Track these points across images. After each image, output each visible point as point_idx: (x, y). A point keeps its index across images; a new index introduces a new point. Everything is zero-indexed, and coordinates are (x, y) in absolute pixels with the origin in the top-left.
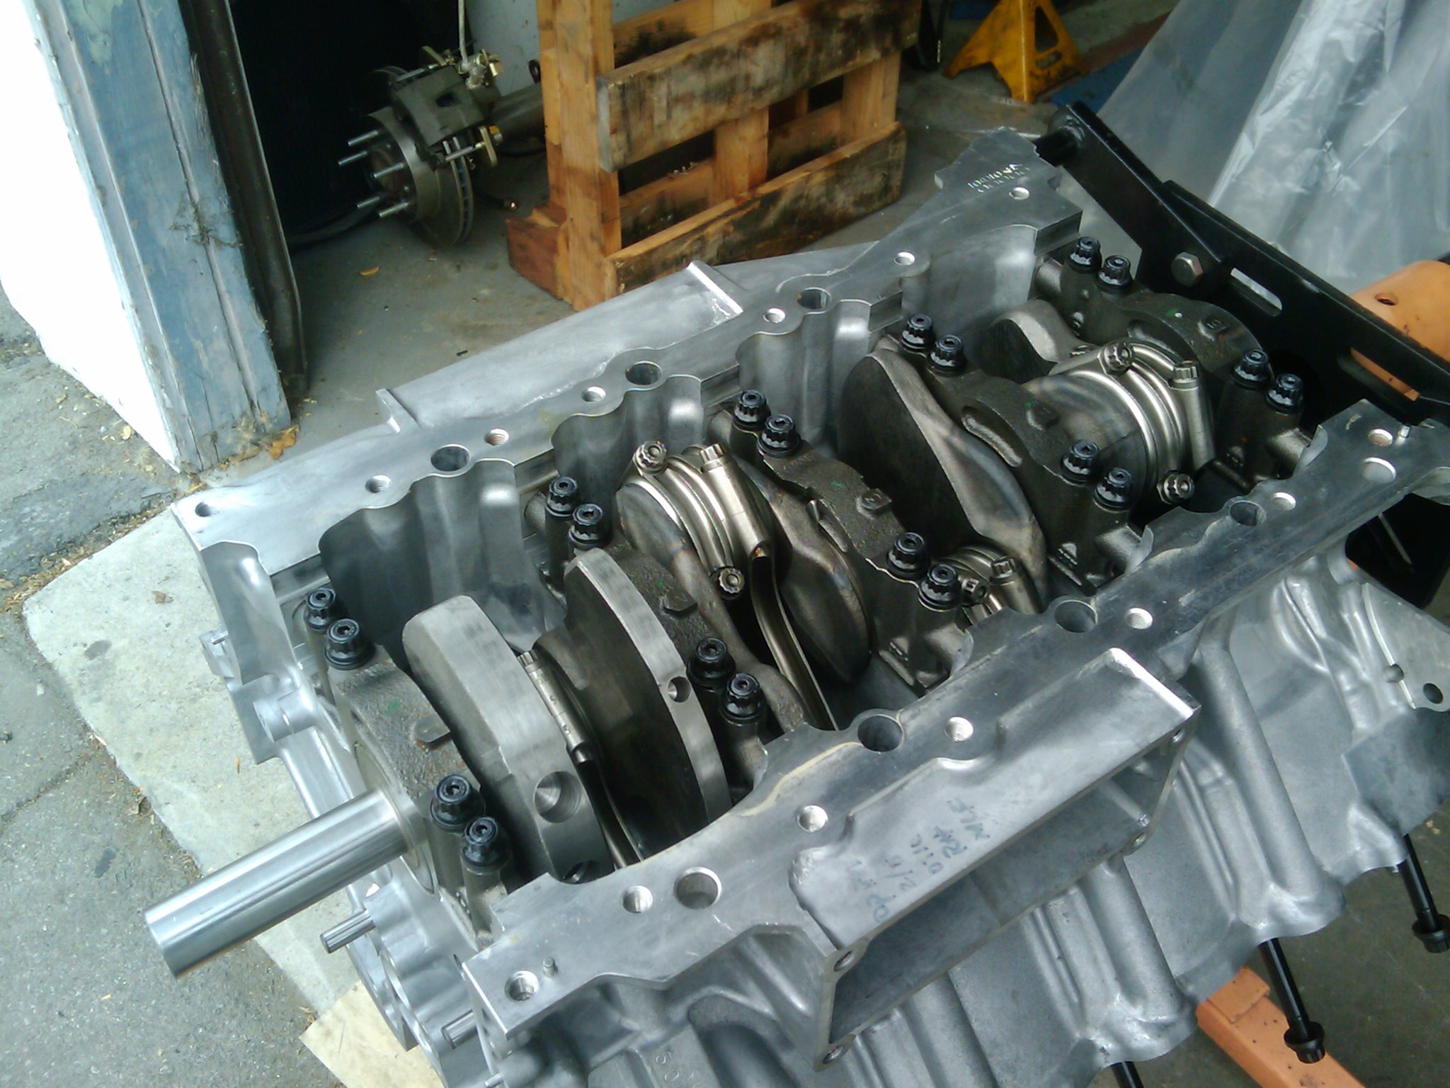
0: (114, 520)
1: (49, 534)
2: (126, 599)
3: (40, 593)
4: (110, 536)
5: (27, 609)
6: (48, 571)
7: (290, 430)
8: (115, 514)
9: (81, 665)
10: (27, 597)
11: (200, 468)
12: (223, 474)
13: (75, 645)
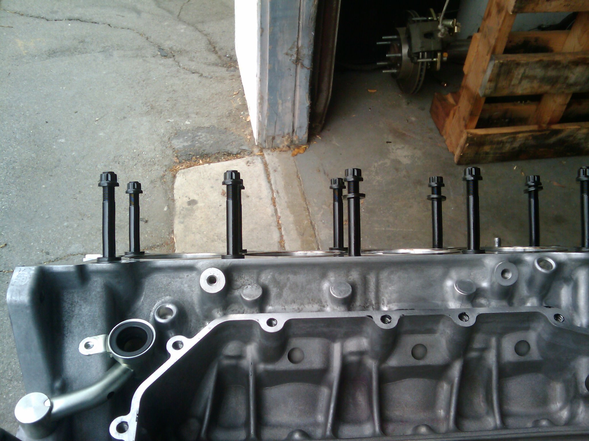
0: (225, 153)
1: (201, 147)
2: (212, 187)
3: (186, 170)
4: (221, 158)
5: (178, 174)
6: (193, 162)
7: (305, 146)
8: (227, 151)
9: (184, 206)
10: (181, 169)
11: (264, 147)
12: (271, 153)
13: (186, 197)
